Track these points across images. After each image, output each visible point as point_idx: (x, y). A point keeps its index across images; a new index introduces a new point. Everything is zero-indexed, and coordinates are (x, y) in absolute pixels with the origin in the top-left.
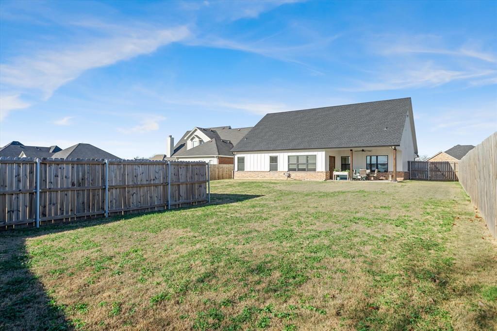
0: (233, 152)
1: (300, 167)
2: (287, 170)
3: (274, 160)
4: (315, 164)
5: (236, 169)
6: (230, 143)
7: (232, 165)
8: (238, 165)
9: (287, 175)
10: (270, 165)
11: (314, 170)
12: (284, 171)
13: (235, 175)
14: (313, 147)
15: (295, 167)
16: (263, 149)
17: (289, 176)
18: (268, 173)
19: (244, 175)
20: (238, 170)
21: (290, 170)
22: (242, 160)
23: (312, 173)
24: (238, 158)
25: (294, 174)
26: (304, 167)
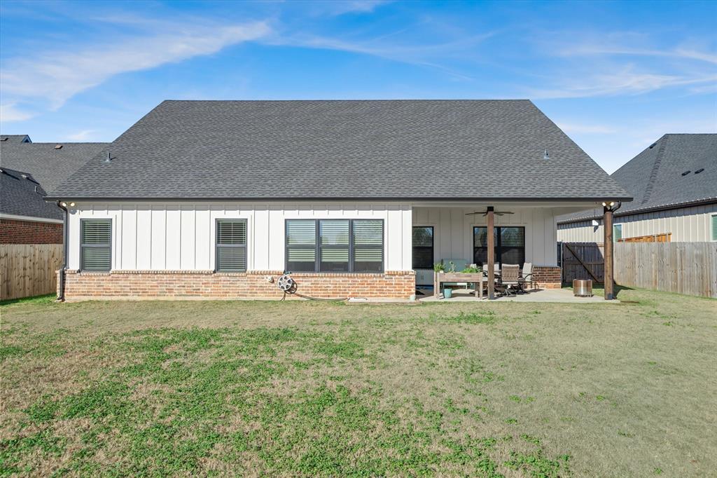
0: (61, 200)
1: (328, 257)
2: (282, 268)
3: (231, 234)
4: (382, 247)
5: (74, 263)
6: (29, 179)
7: (58, 248)
8: (82, 250)
9: (285, 284)
10: (217, 249)
11: (377, 267)
12: (272, 269)
13: (67, 285)
14: (373, 194)
15: (310, 256)
16: (190, 193)
17: (291, 289)
18: (211, 279)
19: (106, 284)
20: (83, 266)
21: (291, 267)
22: (97, 234)
23: (371, 277)
24: (83, 222)
25: (305, 282)
26: (343, 257)
